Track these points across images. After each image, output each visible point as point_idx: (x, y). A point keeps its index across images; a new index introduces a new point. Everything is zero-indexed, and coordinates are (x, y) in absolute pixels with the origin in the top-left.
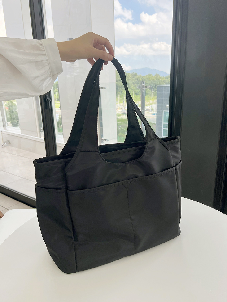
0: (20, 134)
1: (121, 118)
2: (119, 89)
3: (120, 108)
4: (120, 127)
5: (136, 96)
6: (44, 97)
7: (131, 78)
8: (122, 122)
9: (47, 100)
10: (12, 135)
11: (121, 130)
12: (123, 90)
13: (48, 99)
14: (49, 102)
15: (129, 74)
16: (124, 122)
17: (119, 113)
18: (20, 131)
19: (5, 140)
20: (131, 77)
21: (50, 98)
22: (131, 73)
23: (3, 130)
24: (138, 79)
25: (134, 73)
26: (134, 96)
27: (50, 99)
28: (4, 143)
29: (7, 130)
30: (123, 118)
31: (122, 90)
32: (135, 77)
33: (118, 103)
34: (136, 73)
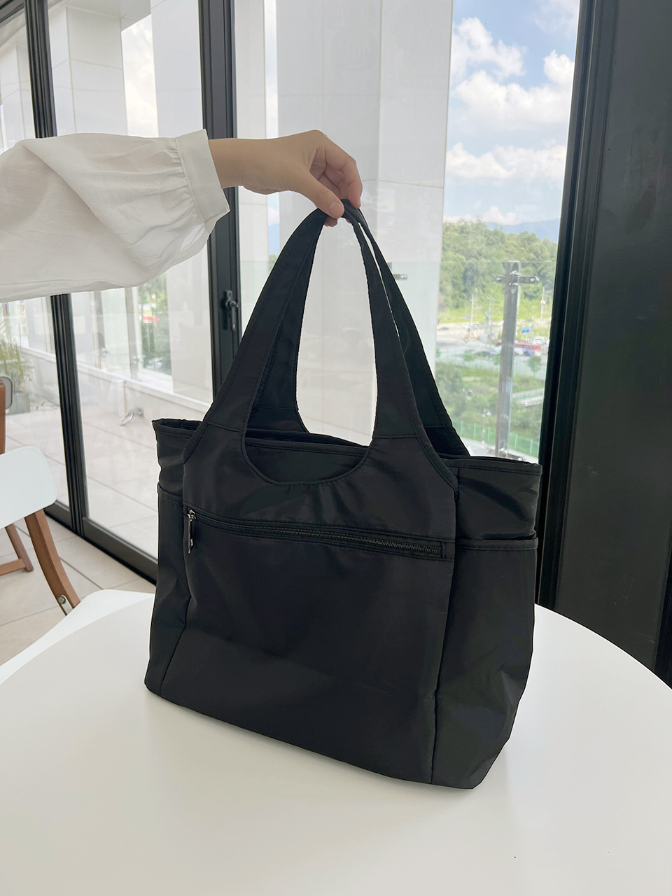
0: (171, 392)
1: (476, 366)
2: (475, 279)
3: (476, 336)
4: (469, 394)
5: (527, 300)
6: (222, 297)
7: (515, 246)
8: (478, 379)
9: (227, 304)
10: (149, 395)
11: (474, 401)
12: (488, 282)
13: (229, 303)
14: (233, 309)
15: (511, 235)
16: (482, 378)
17: (470, 351)
18: (171, 384)
19: (131, 407)
20: (516, 244)
21: (236, 301)
22: (518, 234)
23: (128, 379)
24: (539, 252)
25: (526, 233)
26: (522, 302)
27: (235, 303)
28: (129, 415)
29: (140, 381)
30: (480, 367)
31: (484, 283)
32: (529, 244)
33: (470, 321)
34: (534, 235)
